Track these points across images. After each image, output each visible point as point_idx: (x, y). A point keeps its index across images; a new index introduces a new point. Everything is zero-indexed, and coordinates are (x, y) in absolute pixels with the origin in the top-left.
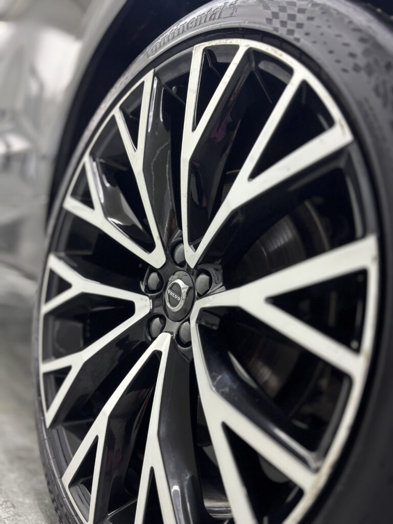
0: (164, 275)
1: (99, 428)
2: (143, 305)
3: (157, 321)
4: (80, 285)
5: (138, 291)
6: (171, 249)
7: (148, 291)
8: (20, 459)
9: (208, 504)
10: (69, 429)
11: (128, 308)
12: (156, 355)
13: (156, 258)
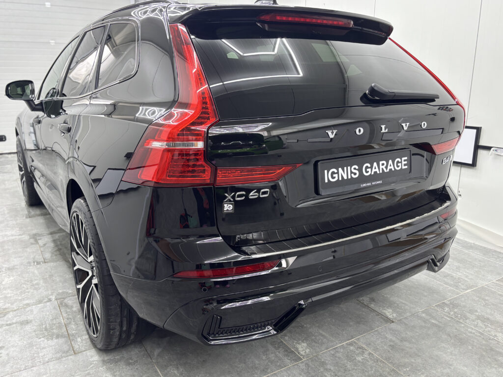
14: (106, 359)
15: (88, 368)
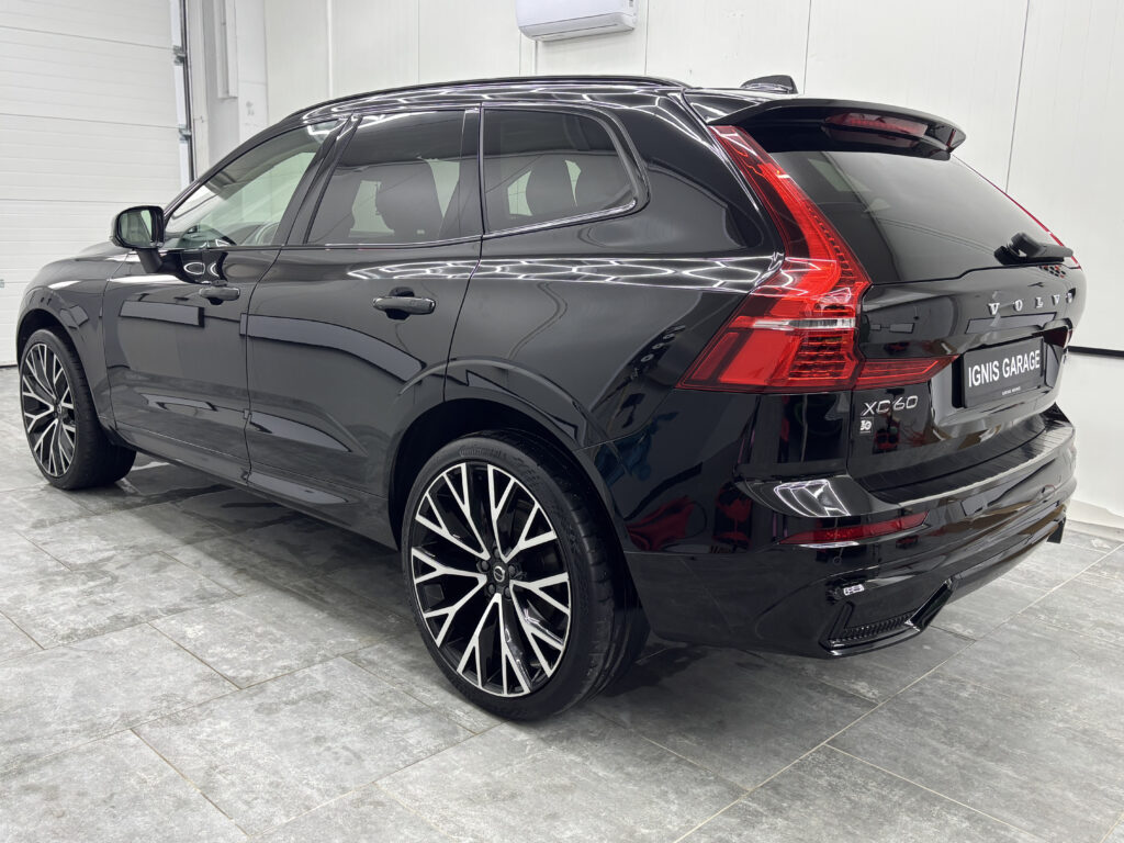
0: (491, 564)
1: (474, 642)
2: (482, 580)
3: (491, 586)
4: (441, 570)
5: (477, 571)
6: (492, 550)
7: (484, 571)
8: (414, 668)
9: (533, 665)
10: (453, 646)
11: (474, 582)
12: (496, 605)
13: (485, 555)
14: (543, 736)
15: (524, 751)
